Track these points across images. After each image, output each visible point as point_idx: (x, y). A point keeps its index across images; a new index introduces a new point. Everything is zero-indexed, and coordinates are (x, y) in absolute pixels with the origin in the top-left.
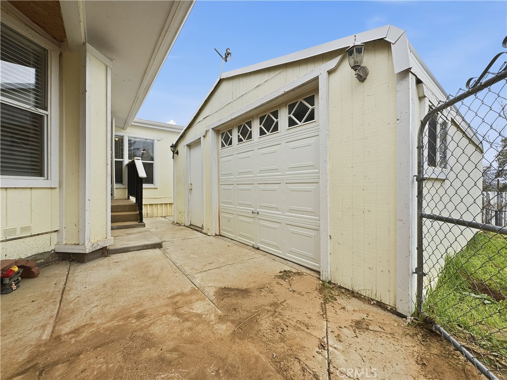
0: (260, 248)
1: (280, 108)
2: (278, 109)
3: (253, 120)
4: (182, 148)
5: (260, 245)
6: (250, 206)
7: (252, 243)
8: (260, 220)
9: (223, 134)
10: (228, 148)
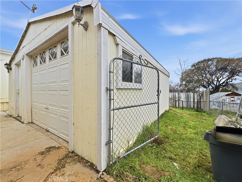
0: (49, 131)
1: (57, 44)
2: (56, 45)
3: (46, 50)
4: (13, 66)
5: (49, 129)
6: (44, 104)
7: (45, 127)
8: (49, 113)
9: (33, 58)
10: (35, 68)
